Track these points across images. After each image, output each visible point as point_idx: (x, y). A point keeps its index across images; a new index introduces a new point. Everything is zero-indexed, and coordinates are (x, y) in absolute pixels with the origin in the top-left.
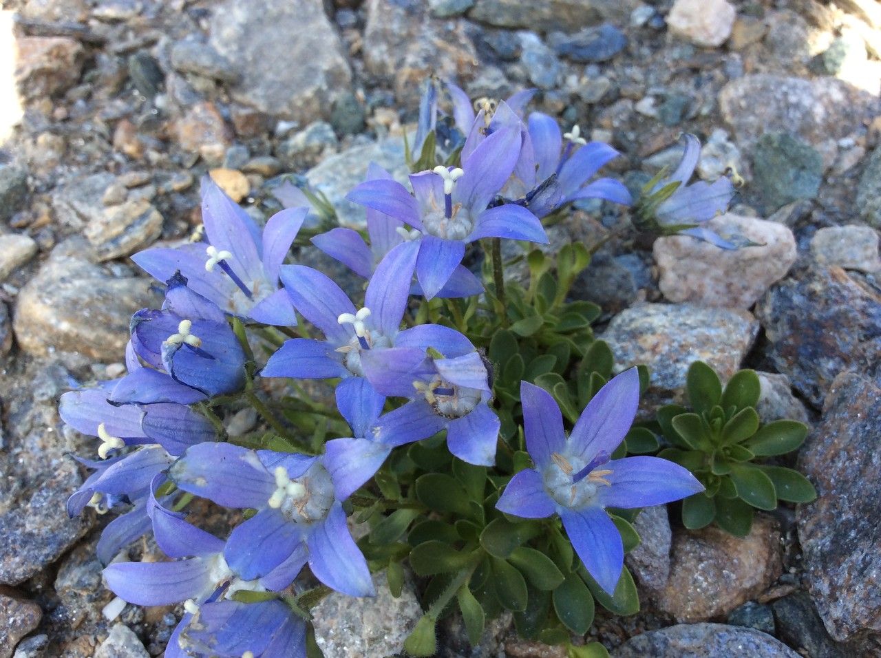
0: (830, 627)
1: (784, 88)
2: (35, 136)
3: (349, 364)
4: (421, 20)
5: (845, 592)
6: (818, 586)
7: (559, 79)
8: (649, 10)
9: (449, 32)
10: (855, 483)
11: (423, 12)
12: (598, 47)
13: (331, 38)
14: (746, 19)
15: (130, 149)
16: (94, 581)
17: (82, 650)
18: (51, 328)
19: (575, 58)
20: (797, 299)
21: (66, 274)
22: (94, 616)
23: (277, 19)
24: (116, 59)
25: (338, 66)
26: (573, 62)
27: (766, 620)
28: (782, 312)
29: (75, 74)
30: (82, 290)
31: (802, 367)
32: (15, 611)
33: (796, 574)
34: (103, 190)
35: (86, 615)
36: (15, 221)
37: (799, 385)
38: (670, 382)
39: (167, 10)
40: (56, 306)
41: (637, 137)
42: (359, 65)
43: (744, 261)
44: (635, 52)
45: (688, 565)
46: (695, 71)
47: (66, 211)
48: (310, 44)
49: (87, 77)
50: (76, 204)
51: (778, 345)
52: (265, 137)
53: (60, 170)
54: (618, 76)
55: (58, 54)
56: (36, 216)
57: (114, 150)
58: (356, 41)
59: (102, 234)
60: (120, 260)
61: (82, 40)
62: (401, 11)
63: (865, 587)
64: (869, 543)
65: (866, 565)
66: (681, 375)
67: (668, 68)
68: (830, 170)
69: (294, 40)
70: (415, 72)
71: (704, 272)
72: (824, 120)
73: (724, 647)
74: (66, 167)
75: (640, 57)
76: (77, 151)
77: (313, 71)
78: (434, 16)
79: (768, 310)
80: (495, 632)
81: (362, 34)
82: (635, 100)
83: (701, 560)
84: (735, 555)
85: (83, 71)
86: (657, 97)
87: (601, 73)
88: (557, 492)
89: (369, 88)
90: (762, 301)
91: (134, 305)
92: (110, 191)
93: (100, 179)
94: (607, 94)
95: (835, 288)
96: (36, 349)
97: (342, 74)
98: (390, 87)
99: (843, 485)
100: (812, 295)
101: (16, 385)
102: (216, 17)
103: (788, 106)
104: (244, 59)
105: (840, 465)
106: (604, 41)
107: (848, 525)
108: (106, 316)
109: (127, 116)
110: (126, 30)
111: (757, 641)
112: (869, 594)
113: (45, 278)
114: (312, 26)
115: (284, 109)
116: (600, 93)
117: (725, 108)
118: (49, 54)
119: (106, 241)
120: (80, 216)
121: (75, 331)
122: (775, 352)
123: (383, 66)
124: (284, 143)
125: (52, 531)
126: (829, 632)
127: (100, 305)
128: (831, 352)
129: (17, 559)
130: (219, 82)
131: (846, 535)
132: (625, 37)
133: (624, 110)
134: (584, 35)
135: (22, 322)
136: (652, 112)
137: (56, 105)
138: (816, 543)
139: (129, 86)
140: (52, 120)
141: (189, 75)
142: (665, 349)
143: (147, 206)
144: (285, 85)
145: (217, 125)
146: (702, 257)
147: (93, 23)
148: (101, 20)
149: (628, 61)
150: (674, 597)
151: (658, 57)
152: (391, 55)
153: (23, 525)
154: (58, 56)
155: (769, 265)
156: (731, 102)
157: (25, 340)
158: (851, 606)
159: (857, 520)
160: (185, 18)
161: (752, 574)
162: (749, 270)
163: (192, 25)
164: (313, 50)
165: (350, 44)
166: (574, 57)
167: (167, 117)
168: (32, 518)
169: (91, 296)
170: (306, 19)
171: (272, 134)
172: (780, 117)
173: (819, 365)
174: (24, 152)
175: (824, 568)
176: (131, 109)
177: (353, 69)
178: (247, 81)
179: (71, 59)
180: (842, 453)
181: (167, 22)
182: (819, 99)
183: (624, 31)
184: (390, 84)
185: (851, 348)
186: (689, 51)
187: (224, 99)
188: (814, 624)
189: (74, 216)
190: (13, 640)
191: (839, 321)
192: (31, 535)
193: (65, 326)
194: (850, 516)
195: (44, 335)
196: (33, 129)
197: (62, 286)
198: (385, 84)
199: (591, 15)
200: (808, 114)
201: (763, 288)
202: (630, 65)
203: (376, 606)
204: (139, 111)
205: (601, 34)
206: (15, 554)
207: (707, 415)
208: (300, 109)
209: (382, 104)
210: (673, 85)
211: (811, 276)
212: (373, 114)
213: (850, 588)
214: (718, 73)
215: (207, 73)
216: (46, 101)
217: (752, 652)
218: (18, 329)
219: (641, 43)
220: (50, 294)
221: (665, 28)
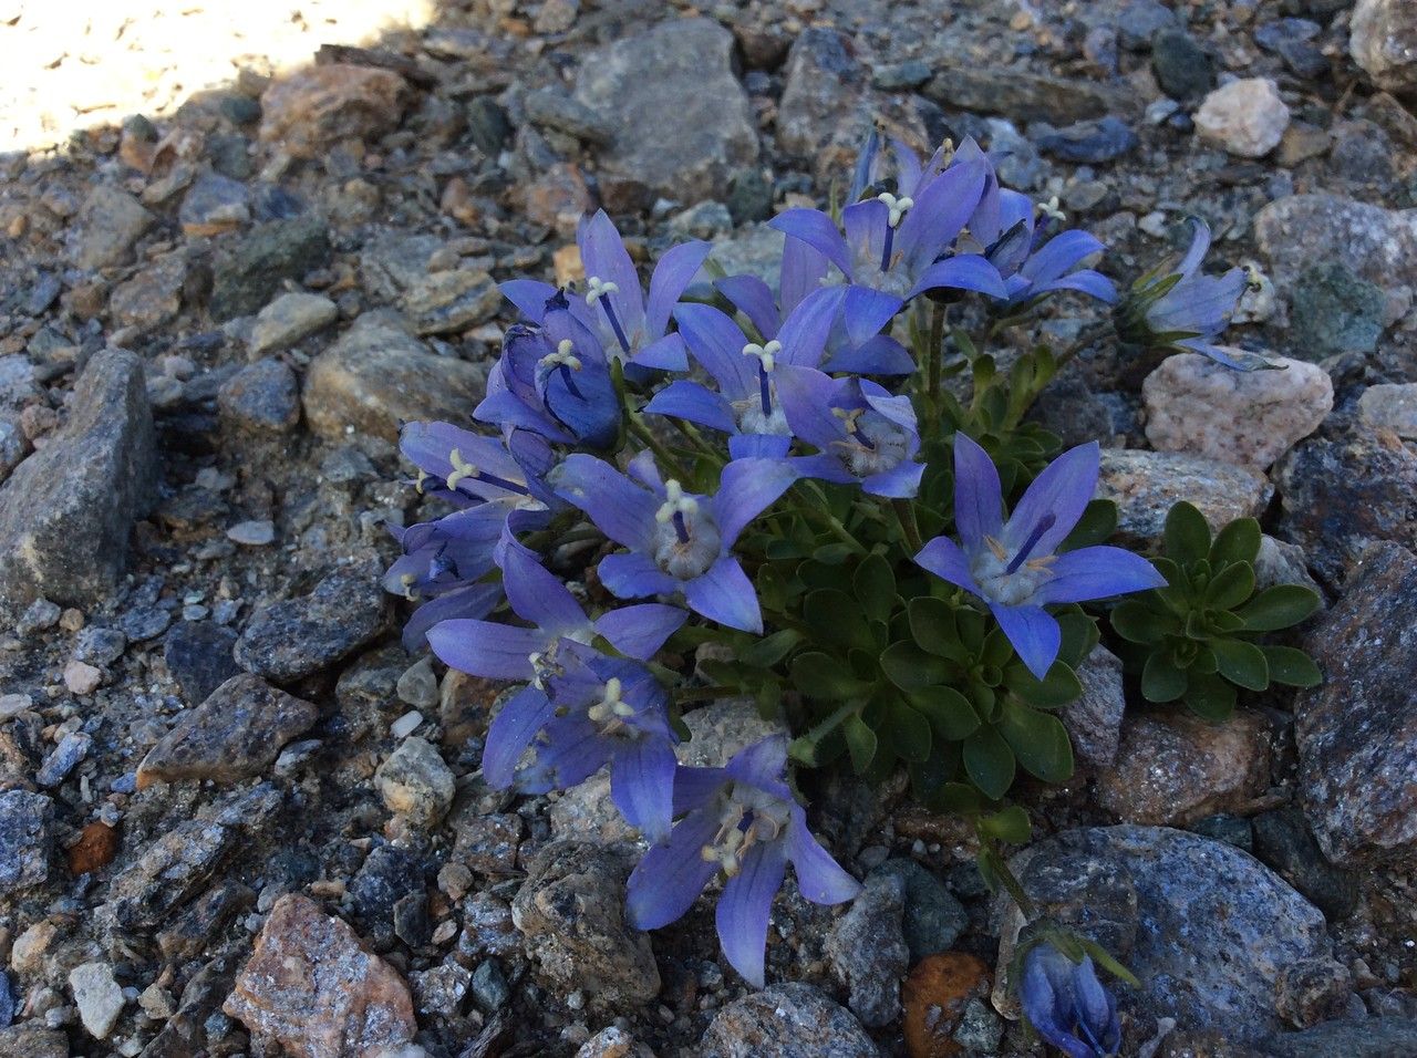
0: (1325, 841)
1: (1347, 214)
2: (343, 181)
3: (744, 424)
4: (859, 90)
5: (1347, 795)
6: (1315, 791)
7: (1038, 179)
8: (1172, 105)
9: (895, 107)
10: (1374, 665)
11: (863, 80)
12: (1095, 143)
13: (738, 101)
14: (1306, 127)
15: (463, 213)
16: (388, 686)
17: (360, 767)
18: (354, 401)
19: (1064, 157)
20: (1329, 463)
21: (379, 342)
22: (379, 731)
23: (667, 74)
24: (451, 103)
25: (745, 136)
26: (1059, 162)
27: (1241, 833)
28: (1306, 476)
29: (395, 117)
30: (398, 360)
31: (1325, 543)
32: (287, 704)
33: (1288, 787)
34: (428, 255)
35: (371, 728)
36: (311, 279)
37: (1318, 564)
38: (1145, 529)
39: (521, 52)
40: (364, 376)
41: (1137, 261)
42: (770, 141)
43: (1263, 406)
44: (1147, 158)
45: (1144, 753)
46: (1225, 186)
47: (378, 274)
48: (710, 106)
49: (410, 122)
50: (393, 266)
51: (1296, 516)
52: (638, 215)
53: (369, 228)
54: (1120, 184)
55: (378, 86)
56: (337, 277)
57: (441, 212)
58: (769, 109)
59: (427, 301)
60: (443, 336)
61: (406, 75)
62: (834, 77)
63: (1374, 788)
64: (1384, 737)
65: (1378, 761)
66: (1161, 521)
67: (1189, 180)
68: (1398, 323)
69: (689, 100)
70: (845, 152)
71: (1206, 416)
72: (1397, 261)
73: (1181, 854)
74: (378, 226)
75: (1152, 164)
76: (393, 209)
77: (710, 140)
78: (876, 86)
79: (1287, 473)
80: (884, 797)
81: (778, 105)
82: (1140, 214)
83: (1161, 748)
84: (1208, 750)
85: (405, 115)
86: (1170, 213)
87: (1096, 177)
88: (986, 585)
89: (780, 169)
90: (1282, 462)
91: (460, 387)
92: (436, 255)
93: (425, 241)
94: (1101, 202)
95: (1383, 455)
96: (330, 427)
97: (747, 146)
98: (807, 170)
99: (1359, 668)
100: (1349, 460)
101: (294, 473)
102: (585, 65)
103: (1349, 238)
104: (620, 119)
105: (1358, 645)
106: (1104, 137)
107: (1361, 716)
108: (425, 396)
109: (461, 173)
110: (463, 73)
111: (1227, 852)
112: (1378, 796)
113: (349, 345)
114: (715, 85)
115: (666, 183)
116: (1091, 201)
117: (1261, 233)
118: (367, 84)
119: (431, 309)
120: (395, 282)
121: (384, 408)
122: (1291, 524)
123: (802, 142)
124: (661, 225)
125: (341, 622)
126: (1323, 848)
127: (419, 381)
128: (1368, 529)
129: (294, 650)
130: (585, 143)
131: (1356, 726)
132: (1136, 137)
133: (1123, 225)
134: (1078, 130)
135: (314, 394)
136: (1161, 232)
137: (370, 152)
138: (1315, 739)
139: (464, 139)
140: (363, 167)
141: (547, 129)
142: (1142, 491)
143: (485, 276)
144: (671, 155)
145: (580, 193)
146: (1205, 396)
147: (422, 58)
148: (432, 54)
149: (1135, 168)
150: (1122, 791)
151: (1178, 166)
152: (813, 129)
153: (305, 614)
154: (378, 91)
155: (1294, 413)
156: (1270, 225)
157: (318, 415)
158: (1354, 813)
159: (1372, 710)
160: (544, 62)
161: (1228, 776)
162: (1266, 418)
163: (552, 73)
164: (714, 113)
165: (760, 114)
166: (1061, 154)
167: (513, 181)
168: (317, 606)
169: (409, 368)
170: (705, 75)
171: (647, 214)
172: (1336, 251)
173: (1348, 542)
174: (325, 201)
175: (1324, 769)
176: (467, 166)
177: (762, 145)
178: (621, 146)
179: (392, 96)
180: (1361, 631)
181: (519, 66)
182: (1395, 233)
183: (1134, 129)
184: (809, 166)
185: (1394, 525)
186: (1220, 161)
187: (589, 165)
188: (1305, 844)
189: (387, 283)
190: (280, 738)
191: (1383, 493)
192: (313, 625)
193: (372, 401)
194: (1364, 705)
195: (344, 409)
196: (339, 174)
197: (372, 354)
198: (802, 165)
199: (1091, 104)
200: (1377, 250)
201: (1285, 445)
202: (1137, 173)
203: (740, 738)
204: (476, 170)
205: (1101, 128)
206: (292, 644)
207: (1188, 569)
208: (687, 186)
209: (796, 189)
210: (1194, 202)
211: (1352, 438)
212: (782, 199)
213: (1353, 790)
214: (1257, 192)
215: (571, 128)
216: (358, 142)
217: (1217, 862)
218: (307, 400)
219: (1155, 147)
220: (357, 362)
221: (1191, 129)
